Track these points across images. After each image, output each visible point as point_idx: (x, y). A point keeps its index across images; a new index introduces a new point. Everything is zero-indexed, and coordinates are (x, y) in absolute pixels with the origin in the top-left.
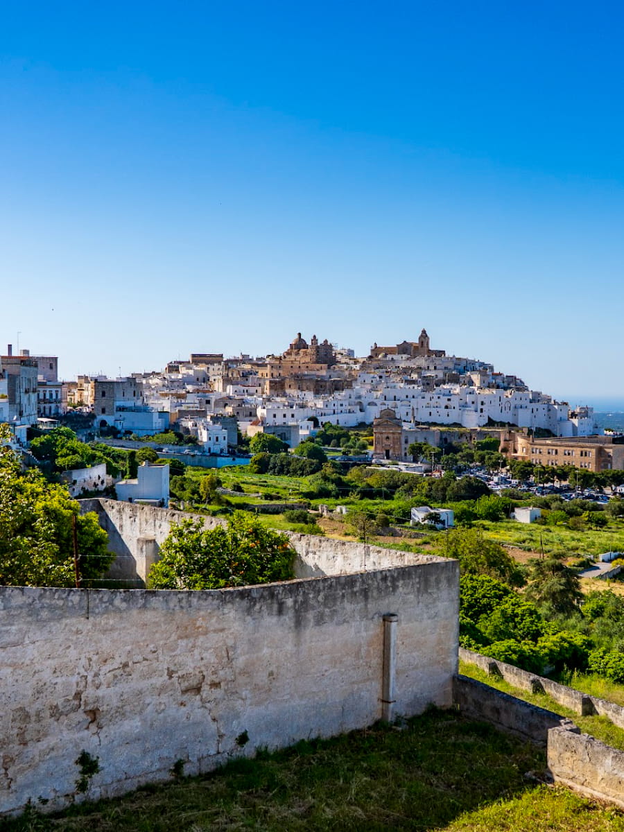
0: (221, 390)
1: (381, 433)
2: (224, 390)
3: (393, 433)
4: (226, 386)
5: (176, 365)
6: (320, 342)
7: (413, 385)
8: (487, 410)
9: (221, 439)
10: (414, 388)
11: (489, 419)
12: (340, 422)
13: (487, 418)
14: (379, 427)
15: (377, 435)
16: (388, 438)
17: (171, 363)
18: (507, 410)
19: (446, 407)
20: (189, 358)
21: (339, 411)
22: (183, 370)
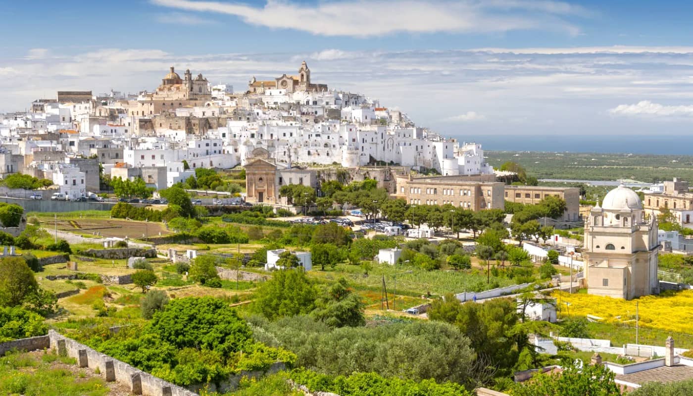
0: (87, 130)
1: (254, 174)
2: (91, 130)
3: (267, 174)
4: (93, 126)
5: (41, 104)
6: (194, 77)
7: (291, 122)
8: (368, 148)
9: (78, 182)
10: (291, 124)
11: (371, 158)
12: (213, 163)
13: (369, 157)
14: (251, 167)
15: (250, 176)
16: (261, 179)
17: (36, 101)
18: (390, 148)
19: (326, 145)
20: (56, 97)
21: (213, 151)
22: (48, 109)
